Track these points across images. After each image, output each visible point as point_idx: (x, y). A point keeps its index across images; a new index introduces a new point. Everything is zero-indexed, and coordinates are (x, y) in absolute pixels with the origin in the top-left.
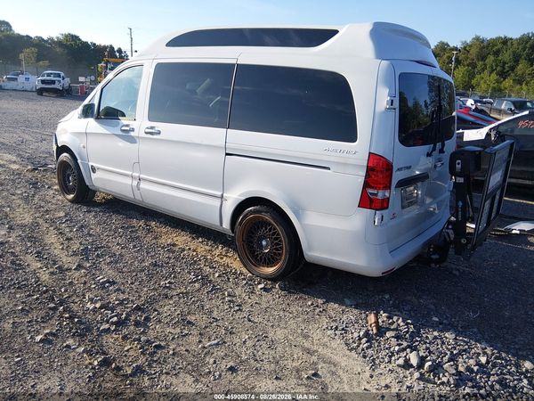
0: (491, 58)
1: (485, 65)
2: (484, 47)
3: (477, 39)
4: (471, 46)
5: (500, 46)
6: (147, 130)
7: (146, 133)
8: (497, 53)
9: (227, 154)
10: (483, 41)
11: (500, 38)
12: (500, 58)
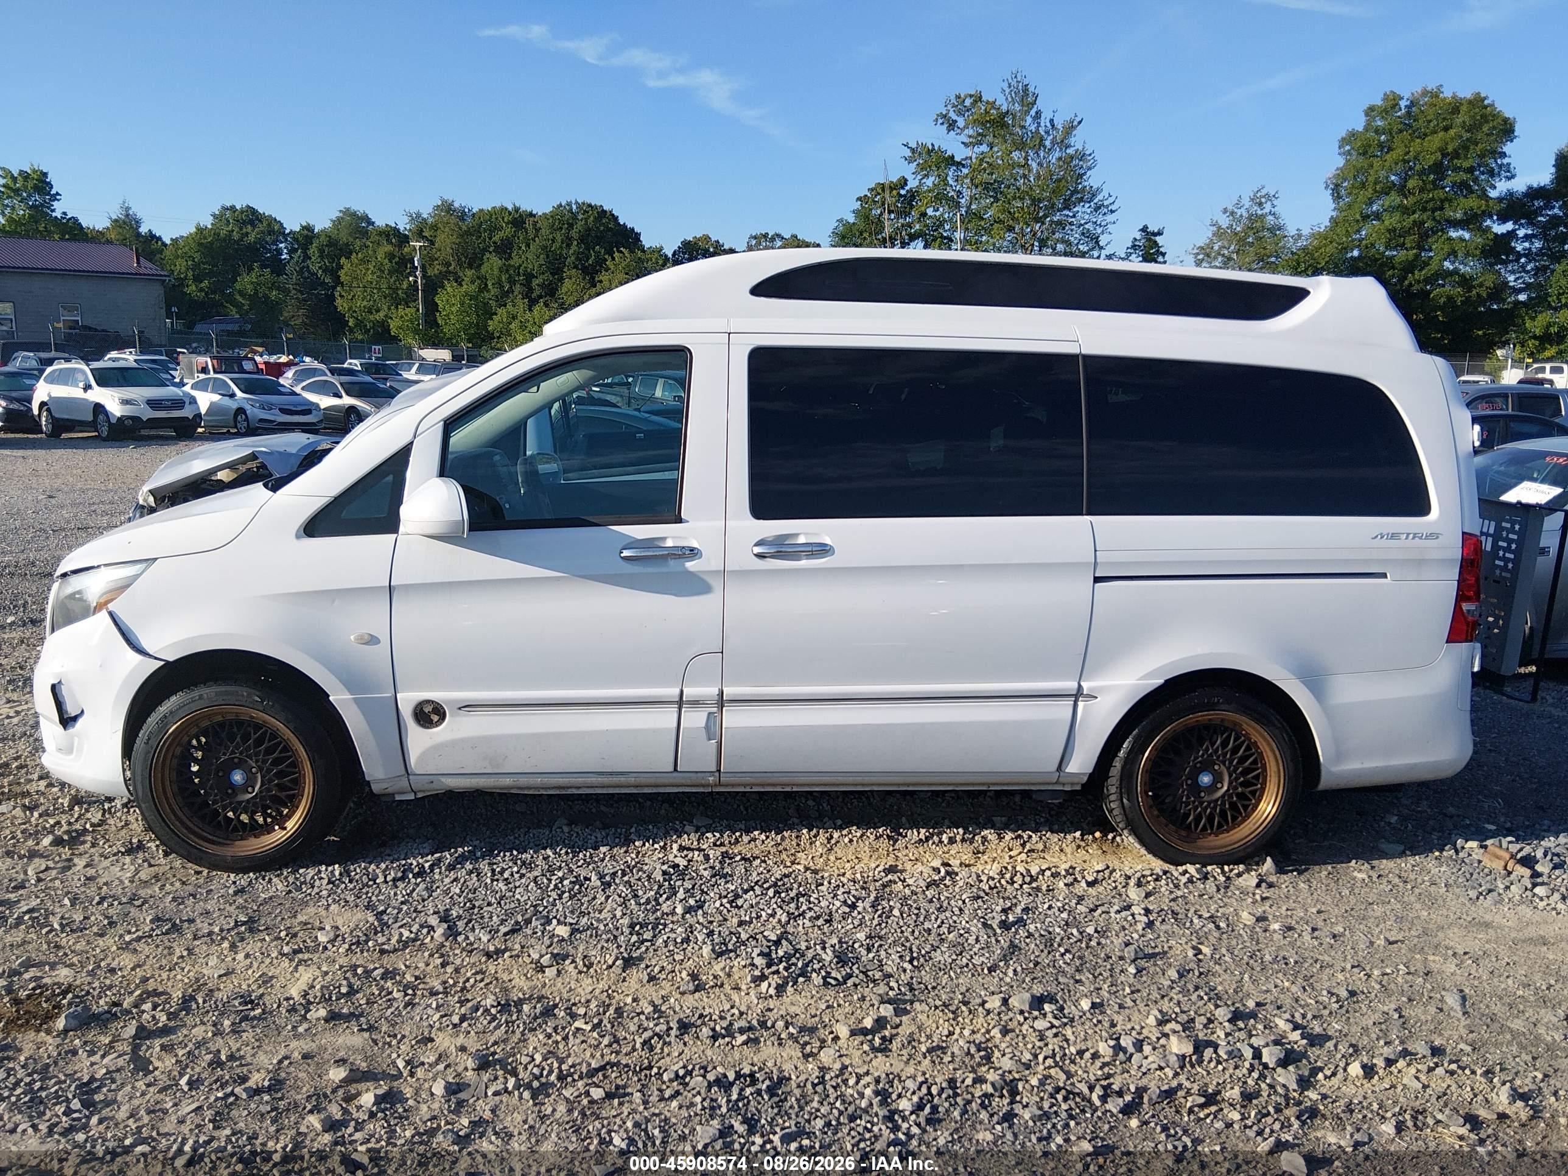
0: (492, 263)
1: (483, 279)
2: (468, 233)
3: (447, 208)
4: (434, 227)
5: (508, 231)
6: (757, 550)
7: (760, 556)
8: (505, 249)
9: (1097, 580)
10: (462, 215)
11: (504, 209)
12: (515, 261)
